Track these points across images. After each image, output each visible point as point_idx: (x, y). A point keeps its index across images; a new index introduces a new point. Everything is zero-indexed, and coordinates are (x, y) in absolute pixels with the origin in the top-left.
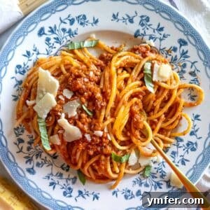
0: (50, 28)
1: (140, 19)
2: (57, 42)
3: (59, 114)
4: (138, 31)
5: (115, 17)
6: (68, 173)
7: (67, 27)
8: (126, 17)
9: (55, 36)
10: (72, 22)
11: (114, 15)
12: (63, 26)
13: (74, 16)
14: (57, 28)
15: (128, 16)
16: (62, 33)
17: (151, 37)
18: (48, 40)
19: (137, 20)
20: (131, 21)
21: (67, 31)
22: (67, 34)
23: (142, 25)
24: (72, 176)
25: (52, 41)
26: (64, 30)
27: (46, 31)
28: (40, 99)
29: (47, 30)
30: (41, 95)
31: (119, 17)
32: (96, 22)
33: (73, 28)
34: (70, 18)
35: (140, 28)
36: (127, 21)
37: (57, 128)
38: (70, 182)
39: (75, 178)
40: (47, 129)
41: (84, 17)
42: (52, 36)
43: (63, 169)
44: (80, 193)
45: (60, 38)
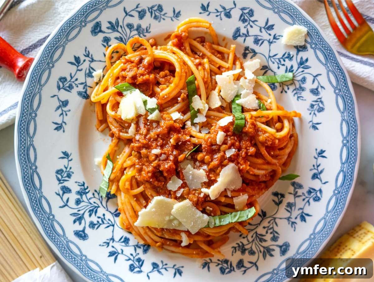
0: (75, 222)
1: (62, 90)
2: (96, 212)
3: (202, 195)
4: (80, 94)
5: (59, 127)
6: (287, 196)
7: (73, 197)
8: (60, 111)
9: (87, 215)
10: (66, 190)
11: (56, 129)
12: (72, 203)
13: (57, 187)
14: (75, 211)
15: (58, 108)
16: (82, 204)
17: (90, 75)
18: (92, 225)
19: (64, 95)
20: (65, 103)
21: (79, 197)
22: (84, 196)
23: (71, 87)
24: (292, 189)
25: (94, 219)
26: (78, 202)
27: (80, 228)
28: (180, 223)
29: (78, 227)
30: (176, 222)
31: (60, 122)
32: (66, 155)
33: (75, 188)
34: (61, 193)
35: (75, 90)
36: (65, 109)
37: (223, 200)
38: (300, 192)
39: (293, 184)
40: (224, 213)
41: (59, 172)
42: (88, 219)
43: (281, 202)
44: (315, 176)
45: (89, 208)
